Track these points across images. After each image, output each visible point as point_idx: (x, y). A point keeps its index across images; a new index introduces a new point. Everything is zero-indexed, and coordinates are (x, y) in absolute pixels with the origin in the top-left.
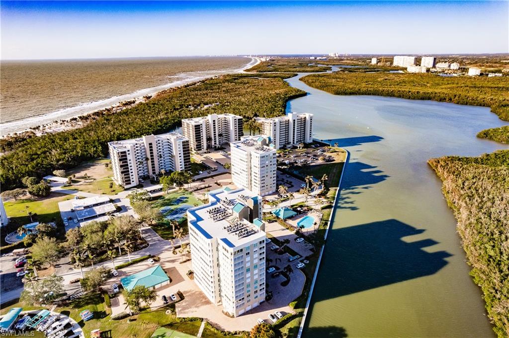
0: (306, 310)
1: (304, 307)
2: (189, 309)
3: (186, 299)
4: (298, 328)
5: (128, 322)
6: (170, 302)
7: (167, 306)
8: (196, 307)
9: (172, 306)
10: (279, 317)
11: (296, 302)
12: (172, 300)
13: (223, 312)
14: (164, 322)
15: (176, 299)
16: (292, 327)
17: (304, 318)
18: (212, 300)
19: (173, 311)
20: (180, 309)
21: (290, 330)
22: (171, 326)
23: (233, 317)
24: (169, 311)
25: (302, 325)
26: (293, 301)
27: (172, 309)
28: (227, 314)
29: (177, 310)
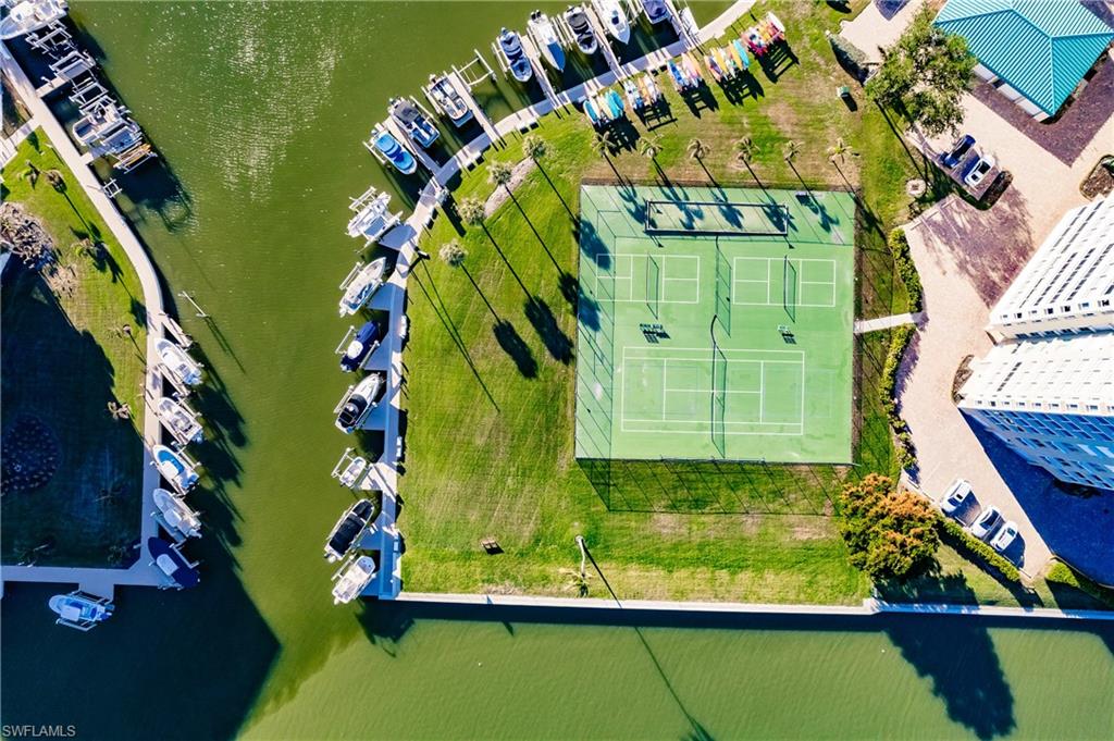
0: (1057, 613)
1: (1062, 606)
2: (945, 249)
3: (985, 217)
4: (972, 600)
5: (839, 91)
6: (953, 172)
7: (937, 172)
8: (962, 266)
9: (940, 188)
10: (995, 541)
11: (1074, 582)
12: (965, 172)
13: (966, 360)
14: (871, 202)
15: (975, 183)
16: (968, 584)
17: (1020, 612)
18: (1014, 297)
19: (922, 200)
20: (938, 218)
21: (958, 581)
22: (868, 222)
23: (957, 397)
24: (921, 184)
25: (985, 610)
26: (1074, 572)
27: (930, 194)
28: (962, 374)
29: (933, 212)
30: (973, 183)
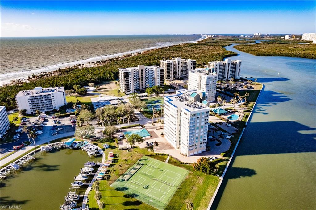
0: (231, 159)
1: (230, 157)
2: (161, 150)
3: (159, 145)
4: (225, 166)
5: (128, 152)
6: (150, 146)
7: (149, 147)
8: (165, 149)
9: (152, 148)
10: (214, 159)
11: (225, 153)
12: (151, 145)
13: (180, 153)
14: (147, 154)
15: (154, 144)
16: (222, 165)
17: (229, 162)
18: (175, 146)
19: (152, 150)
20: (156, 149)
21: (220, 166)
22: (150, 156)
23: (186, 156)
24: (150, 150)
25: (228, 165)
26: (223, 153)
27: (152, 149)
28: (183, 154)
29: (154, 150)
30: (153, 144)
